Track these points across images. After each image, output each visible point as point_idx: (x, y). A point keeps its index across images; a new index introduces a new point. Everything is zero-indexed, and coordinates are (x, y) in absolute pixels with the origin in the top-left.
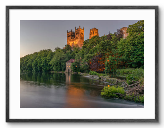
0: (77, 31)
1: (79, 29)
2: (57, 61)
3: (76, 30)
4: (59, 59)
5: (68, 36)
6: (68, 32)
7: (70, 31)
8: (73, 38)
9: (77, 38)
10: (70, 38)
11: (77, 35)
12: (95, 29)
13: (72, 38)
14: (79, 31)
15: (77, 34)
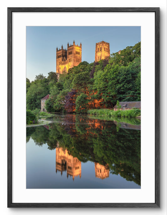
0: (70, 49)
1: (73, 46)
2: (31, 98)
3: (68, 47)
4: (33, 95)
5: (58, 57)
6: (58, 50)
7: (61, 49)
8: (65, 61)
9: (70, 61)
10: (61, 59)
11: (71, 55)
12: (103, 42)
13: (62, 61)
14: (73, 49)
15: (70, 53)
